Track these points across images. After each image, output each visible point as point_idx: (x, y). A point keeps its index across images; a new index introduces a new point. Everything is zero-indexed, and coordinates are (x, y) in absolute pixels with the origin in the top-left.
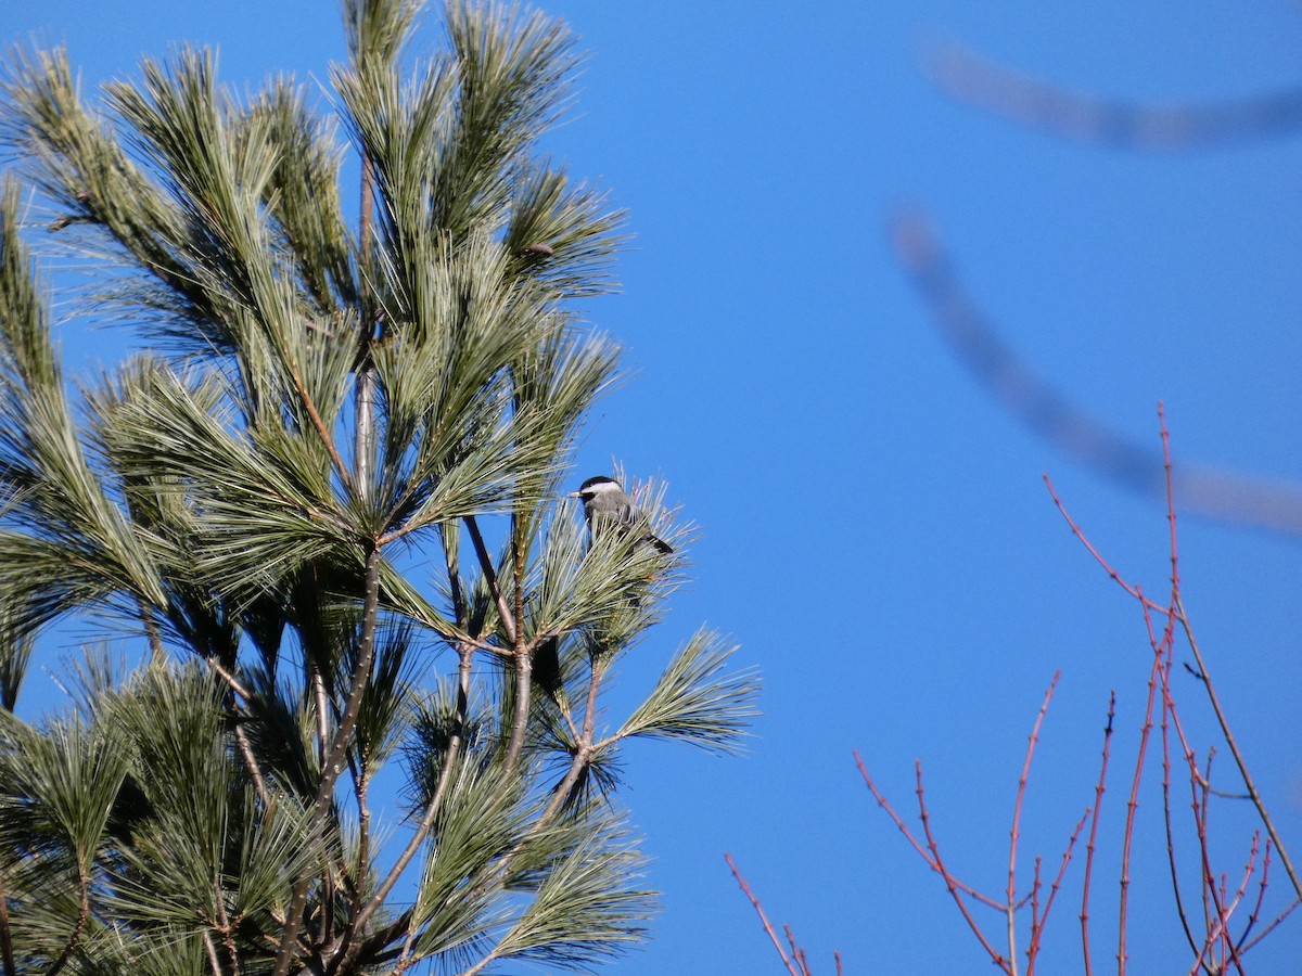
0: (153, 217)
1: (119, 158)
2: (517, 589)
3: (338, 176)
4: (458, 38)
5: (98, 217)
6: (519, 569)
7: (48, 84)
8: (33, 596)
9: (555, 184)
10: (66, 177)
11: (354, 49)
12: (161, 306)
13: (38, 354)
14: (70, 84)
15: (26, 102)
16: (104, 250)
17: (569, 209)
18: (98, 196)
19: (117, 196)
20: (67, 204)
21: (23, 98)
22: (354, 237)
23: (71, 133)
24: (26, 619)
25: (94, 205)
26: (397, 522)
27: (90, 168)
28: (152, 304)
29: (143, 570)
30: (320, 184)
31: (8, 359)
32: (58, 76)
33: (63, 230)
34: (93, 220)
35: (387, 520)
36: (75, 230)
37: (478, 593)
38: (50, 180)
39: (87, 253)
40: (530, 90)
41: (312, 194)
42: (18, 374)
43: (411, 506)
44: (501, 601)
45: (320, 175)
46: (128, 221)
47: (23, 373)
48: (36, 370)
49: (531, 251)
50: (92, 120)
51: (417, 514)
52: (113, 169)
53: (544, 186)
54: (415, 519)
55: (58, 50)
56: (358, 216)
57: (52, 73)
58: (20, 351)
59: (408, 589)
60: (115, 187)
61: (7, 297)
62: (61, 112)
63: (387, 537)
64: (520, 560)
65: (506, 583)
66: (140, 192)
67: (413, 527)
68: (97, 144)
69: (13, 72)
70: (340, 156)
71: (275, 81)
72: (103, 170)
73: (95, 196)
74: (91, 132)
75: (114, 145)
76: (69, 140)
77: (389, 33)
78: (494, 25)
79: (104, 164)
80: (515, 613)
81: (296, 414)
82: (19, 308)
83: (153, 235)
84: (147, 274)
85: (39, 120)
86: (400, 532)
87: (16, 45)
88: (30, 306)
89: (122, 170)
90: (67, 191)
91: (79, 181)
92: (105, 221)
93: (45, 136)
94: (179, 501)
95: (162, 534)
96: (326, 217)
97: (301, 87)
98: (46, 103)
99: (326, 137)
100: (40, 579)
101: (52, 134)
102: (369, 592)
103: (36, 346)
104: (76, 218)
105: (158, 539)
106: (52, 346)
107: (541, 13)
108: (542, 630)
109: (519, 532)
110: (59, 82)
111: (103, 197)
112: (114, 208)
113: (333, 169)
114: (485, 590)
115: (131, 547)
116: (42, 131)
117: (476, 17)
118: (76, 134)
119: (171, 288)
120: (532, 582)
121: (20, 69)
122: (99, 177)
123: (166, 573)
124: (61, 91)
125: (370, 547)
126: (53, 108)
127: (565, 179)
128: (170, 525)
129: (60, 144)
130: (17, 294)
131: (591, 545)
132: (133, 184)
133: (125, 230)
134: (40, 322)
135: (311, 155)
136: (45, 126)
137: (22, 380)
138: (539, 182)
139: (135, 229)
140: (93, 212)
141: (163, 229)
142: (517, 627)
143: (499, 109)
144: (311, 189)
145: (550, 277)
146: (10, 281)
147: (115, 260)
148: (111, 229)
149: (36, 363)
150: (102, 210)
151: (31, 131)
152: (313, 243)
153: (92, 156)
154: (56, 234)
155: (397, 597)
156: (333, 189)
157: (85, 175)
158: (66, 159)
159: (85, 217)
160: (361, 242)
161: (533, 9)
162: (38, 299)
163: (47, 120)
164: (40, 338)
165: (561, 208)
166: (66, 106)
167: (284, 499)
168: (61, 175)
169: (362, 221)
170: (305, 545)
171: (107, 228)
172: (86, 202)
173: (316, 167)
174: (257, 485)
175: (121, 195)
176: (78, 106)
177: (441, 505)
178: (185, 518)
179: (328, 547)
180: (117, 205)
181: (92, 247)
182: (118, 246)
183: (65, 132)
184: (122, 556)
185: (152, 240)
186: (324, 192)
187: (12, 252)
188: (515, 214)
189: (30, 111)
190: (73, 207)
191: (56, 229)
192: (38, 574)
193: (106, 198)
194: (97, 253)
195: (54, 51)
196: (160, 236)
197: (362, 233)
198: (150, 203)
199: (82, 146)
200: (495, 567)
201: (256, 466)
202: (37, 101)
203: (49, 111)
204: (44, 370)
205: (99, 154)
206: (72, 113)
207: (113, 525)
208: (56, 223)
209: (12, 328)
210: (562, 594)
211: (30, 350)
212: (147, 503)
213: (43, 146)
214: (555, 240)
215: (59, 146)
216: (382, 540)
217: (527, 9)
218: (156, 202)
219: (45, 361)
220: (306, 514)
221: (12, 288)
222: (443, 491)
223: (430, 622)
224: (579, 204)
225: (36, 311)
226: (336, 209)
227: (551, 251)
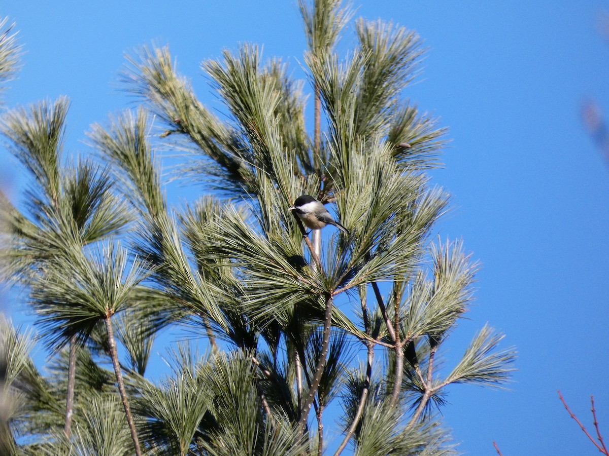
0: (212, 131)
1: (194, 102)
2: (396, 315)
3: (304, 112)
4: (363, 40)
5: (185, 130)
6: (397, 305)
7: (160, 65)
8: (152, 317)
9: (413, 112)
10: (169, 111)
11: (311, 46)
12: (215, 175)
13: (155, 197)
14: (171, 65)
15: (149, 74)
16: (187, 147)
17: (419, 126)
18: (185, 120)
19: (194, 120)
20: (170, 124)
21: (148, 72)
22: (312, 139)
23: (171, 89)
24: (149, 329)
25: (183, 125)
26: (342, 284)
27: (180, 106)
28: (210, 173)
29: (211, 305)
30: (296, 114)
31: (141, 199)
32: (165, 61)
33: (168, 137)
34: (182, 132)
35: (337, 283)
36: (174, 137)
37: (376, 315)
38: (161, 112)
39: (179, 148)
40: (399, 66)
41: (291, 119)
42: (145, 206)
43: (349, 276)
44: (389, 322)
45: (295, 110)
46: (199, 132)
47: (148, 207)
48: (154, 204)
49: (400, 146)
50: (179, 82)
51: (352, 280)
52: (192, 107)
53: (407, 114)
54: (351, 283)
55: (165, 48)
56: (313, 129)
57: (162, 60)
58: (146, 195)
59: (341, 315)
60: (193, 116)
61: (140, 169)
62: (166, 78)
63: (337, 292)
64: (398, 300)
65: (391, 312)
66: (205, 118)
67: (350, 286)
68: (184, 94)
69: (142, 58)
70: (305, 101)
71: (272, 61)
72: (187, 107)
73: (183, 120)
74: (181, 88)
75: (192, 95)
76: (170, 92)
77: (328, 38)
78: (381, 34)
79: (188, 105)
80: (395, 327)
81: (287, 226)
82: (145, 174)
83: (212, 140)
84: (208, 158)
85: (155, 82)
86: (343, 289)
87: (144, 46)
88: (151, 173)
89: (196, 107)
90: (169, 118)
91: (175, 113)
92: (188, 132)
93: (159, 92)
94: (230, 271)
95: (220, 286)
96: (298, 130)
97: (284, 64)
98: (159, 75)
99: (297, 91)
100: (155, 309)
101: (162, 90)
102: (327, 318)
103: (154, 193)
104: (174, 131)
105: (218, 290)
106: (162, 193)
107: (404, 28)
108: (409, 335)
109: (398, 286)
110: (165, 64)
111: (187, 121)
112: (192, 125)
113: (302, 108)
114: (380, 314)
115: (205, 293)
116: (157, 88)
117: (371, 28)
118: (173, 89)
119: (219, 165)
120: (404, 310)
121: (146, 57)
122: (185, 111)
123: (222, 306)
124: (166, 69)
125: (328, 296)
126: (162, 77)
127: (417, 111)
128: (224, 282)
129: (166, 95)
130: (145, 168)
131: (434, 292)
132: (202, 114)
133: (198, 137)
134: (156, 181)
135: (290, 100)
136: (159, 86)
137: (147, 209)
138: (404, 112)
139: (202, 136)
140: (182, 128)
141: (216, 136)
142: (396, 334)
143: (384, 75)
144: (290, 117)
145: (409, 159)
146: (141, 161)
147: (193, 152)
148: (191, 137)
149: (154, 201)
150: (186, 127)
151: (151, 88)
152: (291, 142)
153: (181, 100)
154: (164, 139)
155: (336, 319)
156: (302, 117)
157: (178, 109)
158: (168, 102)
159: (178, 130)
160: (315, 142)
161: (400, 26)
162: (154, 170)
163: (159, 83)
164: (156, 189)
165: (415, 125)
166: (168, 76)
167: (286, 271)
168: (166, 110)
169: (316, 131)
170: (295, 295)
171: (189, 136)
172: (179, 123)
173: (293, 106)
174: (273, 264)
175: (196, 120)
176: (174, 76)
177: (364, 276)
178: (231, 278)
179: (307, 296)
180: (194, 124)
181: (182, 146)
182: (194, 145)
183: (168, 89)
184: (201, 298)
185: (212, 142)
186: (297, 119)
187: (142, 147)
188: (392, 128)
189: (151, 78)
190: (174, 126)
191: (164, 137)
192: (154, 306)
193: (189, 121)
194: (184, 147)
195: (163, 49)
196: (215, 140)
197: (315, 138)
198: (211, 125)
199: (176, 95)
200: (385, 304)
201: (272, 254)
202: (154, 73)
203: (160, 79)
204: (158, 205)
205: (185, 99)
206: (171, 79)
207: (197, 284)
208: (164, 134)
209: (142, 184)
210: (418, 318)
211: (151, 195)
212: (214, 271)
213: (158, 96)
214: (413, 141)
215: (165, 95)
216: (334, 293)
217: (397, 27)
218: (213, 123)
219: (158, 201)
220: (296, 278)
221: (142, 165)
222: (366, 270)
223: (353, 331)
224: (424, 123)
225: (154, 175)
226: (303, 127)
227: (409, 146)
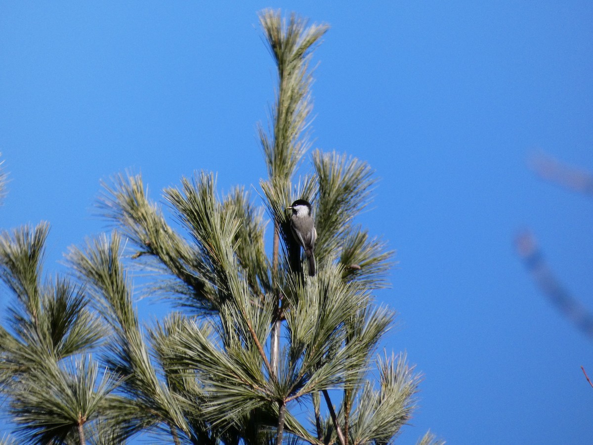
0: (179, 252)
1: (164, 226)
2: (346, 423)
3: (264, 236)
4: (319, 170)
5: (155, 252)
6: (347, 413)
7: (133, 191)
8: (123, 425)
9: (364, 237)
10: (140, 234)
11: (271, 175)
12: (182, 293)
13: (127, 314)
14: (143, 192)
15: (123, 201)
16: (157, 267)
17: (368, 249)
18: (155, 242)
19: (163, 243)
20: (141, 247)
21: (122, 198)
22: (270, 262)
23: (143, 215)
24: (121, 436)
25: (152, 247)
26: (294, 392)
27: (150, 230)
28: (177, 291)
29: (176, 413)
30: (256, 238)
31: (114, 316)
32: (138, 188)
33: (138, 259)
34: (152, 253)
35: (289, 391)
36: (144, 258)
37: (328, 423)
38: (133, 236)
39: (149, 269)
40: (353, 194)
41: (251, 242)
42: (119, 322)
43: (300, 385)
44: (339, 429)
45: (256, 234)
46: (168, 254)
47: (121, 322)
48: (126, 321)
49: (350, 268)
50: (151, 208)
51: (302, 389)
52: (161, 231)
53: (358, 239)
54: (301, 391)
55: (138, 176)
56: (272, 251)
57: (135, 187)
58: (119, 312)
59: (296, 422)
60: (162, 239)
61: (113, 287)
62: (138, 205)
63: (289, 399)
64: (348, 410)
65: (341, 420)
66: (173, 241)
67: (301, 394)
68: (155, 219)
69: (118, 187)
70: (265, 226)
71: (235, 189)
72: (157, 231)
73: (153, 243)
74: (152, 214)
75: (162, 220)
76: (142, 217)
77: (287, 168)
78: (335, 164)
79: (158, 229)
80: (344, 434)
81: (247, 341)
82: (118, 293)
83: (179, 260)
84: (175, 278)
85: (129, 208)
86: (295, 397)
87: (119, 174)
88: (123, 291)
89: (165, 231)
90: (141, 240)
91: (146, 236)
92: (157, 254)
93: (132, 217)
94: (194, 381)
95: (184, 396)
96: (258, 252)
97: (247, 192)
98: (132, 201)
99: (258, 217)
100: (126, 418)
101: (134, 215)
102: (280, 424)
103: (126, 310)
104: (144, 253)
105: (183, 399)
106: (133, 310)
107: (357, 160)
108: (357, 441)
109: (348, 396)
110: (138, 191)
111: (157, 243)
112: (161, 248)
113: (262, 232)
114: (331, 422)
115: (171, 402)
116: (130, 214)
117: (326, 159)
118: (145, 214)
119: (186, 284)
120: (353, 418)
121: (121, 184)
122: (155, 234)
123: (186, 414)
124: (139, 195)
125: (281, 403)
126: (135, 203)
127: (367, 236)
128: (188, 392)
129: (138, 220)
130: (117, 286)
131: (380, 402)
132: (170, 237)
133: (166, 258)
134: (128, 298)
135: (252, 225)
136: (132, 212)
137: (120, 325)
138: (355, 237)
139: (170, 257)
140: (152, 250)
141: (183, 257)
142: (345, 440)
143: (337, 203)
144: (251, 240)
145: (358, 281)
146: (114, 280)
147: (161, 272)
148: (160, 258)
149: (126, 318)
150: (156, 249)
151: (125, 213)
152: (251, 264)
153: (152, 225)
154: (134, 260)
155: (291, 426)
156: (262, 241)
157: (149, 233)
158: (140, 226)
159: (148, 252)
160: (273, 263)
161: (353, 158)
162: (126, 289)
163: (132, 209)
164: (128, 307)
165: (365, 248)
166: (141, 202)
167: (242, 380)
168: (138, 233)
169: (274, 254)
170: (251, 402)
171: (158, 257)
172: (149, 245)
173: (254, 230)
174: (230, 374)
175: (165, 243)
176: (146, 202)
177: (314, 384)
178: (195, 389)
179: (262, 403)
180: (163, 247)
181: (151, 266)
182: (163, 266)
183: (140, 214)
184: (166, 406)
185: (179, 263)
186: (257, 242)
187: (115, 267)
188: (344, 251)
189: (125, 204)
190: (144, 248)
191: (135, 258)
192: (126, 415)
193: (158, 244)
194: (153, 268)
195: (136, 177)
196: (182, 261)
197: (274, 259)
198: (178, 247)
199: (148, 220)
200: (336, 413)
201: (230, 365)
202: (127, 199)
203: (133, 205)
204: (130, 321)
205: (155, 224)
206: (143, 205)
207: (162, 392)
208: (135, 255)
209: (115, 301)
210: (366, 425)
211: (124, 312)
212: (179, 383)
213: (131, 221)
214: (363, 263)
215: (137, 220)
216: (287, 400)
217: (350, 157)
218: (181, 245)
219: (130, 317)
220: (251, 387)
221: (115, 284)
222: (314, 379)
223: (305, 438)
224: (374, 246)
225: (126, 294)
226: (263, 250)
227: (360, 268)
